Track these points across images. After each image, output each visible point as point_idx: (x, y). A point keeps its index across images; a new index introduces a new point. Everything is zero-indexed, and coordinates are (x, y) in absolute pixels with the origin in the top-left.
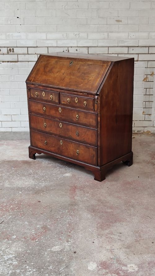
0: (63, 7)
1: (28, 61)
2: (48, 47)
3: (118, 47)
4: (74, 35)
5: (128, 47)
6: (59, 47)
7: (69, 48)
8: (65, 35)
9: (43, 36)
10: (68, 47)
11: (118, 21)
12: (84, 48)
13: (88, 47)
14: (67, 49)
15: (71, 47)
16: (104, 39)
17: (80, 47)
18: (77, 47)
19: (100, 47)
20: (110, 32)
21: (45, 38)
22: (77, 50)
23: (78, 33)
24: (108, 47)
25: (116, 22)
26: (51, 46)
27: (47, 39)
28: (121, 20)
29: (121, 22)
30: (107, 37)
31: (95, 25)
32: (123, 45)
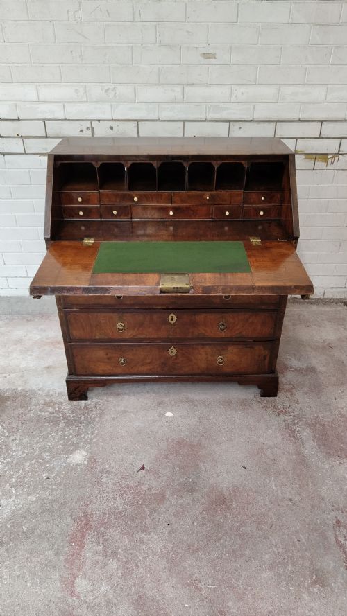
0: (71, 13)
1: (4, 154)
2: (44, 121)
3: (205, 121)
4: (102, 90)
5: (229, 121)
6: (69, 120)
7: (93, 122)
8: (81, 90)
9: (30, 92)
10: (91, 121)
11: (207, 55)
12: (129, 123)
13: (138, 121)
14: (88, 124)
15: (99, 121)
16: (174, 101)
17: (118, 120)
18: (113, 120)
19: (164, 121)
20: (188, 84)
21: (35, 99)
22: (112, 128)
23: (111, 86)
24: (184, 121)
25: (201, 58)
26: (51, 117)
27: (39, 102)
28: (215, 54)
29: (215, 58)
30: (182, 97)
31: (153, 66)
32: (218, 116)
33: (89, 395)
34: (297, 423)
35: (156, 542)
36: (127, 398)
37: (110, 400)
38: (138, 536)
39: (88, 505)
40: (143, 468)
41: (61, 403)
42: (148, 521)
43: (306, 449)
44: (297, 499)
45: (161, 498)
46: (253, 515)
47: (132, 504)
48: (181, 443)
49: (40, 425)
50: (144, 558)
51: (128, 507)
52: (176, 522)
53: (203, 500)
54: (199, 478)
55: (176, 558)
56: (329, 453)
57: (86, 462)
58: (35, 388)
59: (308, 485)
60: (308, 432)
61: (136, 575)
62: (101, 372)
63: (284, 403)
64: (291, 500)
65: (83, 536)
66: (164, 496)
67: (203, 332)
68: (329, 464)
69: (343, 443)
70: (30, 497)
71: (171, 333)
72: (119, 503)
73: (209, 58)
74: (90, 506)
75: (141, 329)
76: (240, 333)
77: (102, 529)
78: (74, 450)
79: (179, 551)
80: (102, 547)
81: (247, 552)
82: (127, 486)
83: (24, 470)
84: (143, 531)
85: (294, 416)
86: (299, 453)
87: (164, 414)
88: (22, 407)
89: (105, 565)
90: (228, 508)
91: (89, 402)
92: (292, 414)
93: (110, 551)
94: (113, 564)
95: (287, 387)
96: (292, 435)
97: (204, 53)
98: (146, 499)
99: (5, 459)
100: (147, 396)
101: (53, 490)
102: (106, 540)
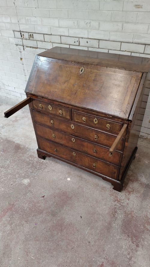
2: (61, 36)
3: (132, 43)
4: (85, 23)
5: (145, 44)
6: (70, 37)
8: (76, 22)
9: (55, 22)
10: (79, 38)
11: (138, 6)
12: (95, 40)
13: (99, 40)
14: (77, 39)
15: (82, 38)
16: (117, 31)
17: (91, 39)
18: (88, 38)
19: (112, 41)
20: (126, 22)
21: (58, 26)
22: (87, 42)
23: (88, 21)
24: (121, 42)
25: (134, 8)
26: (63, 35)
27: (59, 27)
28: (142, 5)
29: (142, 8)
30: (122, 29)
31: (109, 12)
32: (139, 41)
33: (47, 158)
34: (121, 209)
35: (27, 228)
36: (59, 165)
37: (52, 163)
38: (24, 222)
39: (16, 201)
40: (43, 197)
41: (35, 157)
42: (30, 219)
43: (114, 224)
44: (92, 243)
45: (41, 212)
46: (69, 239)
47: (30, 209)
48: (65, 194)
49: (23, 163)
50: (19, 232)
51: (28, 209)
52: (39, 225)
53: (55, 222)
54: (60, 211)
55: (29, 238)
56: (125, 232)
57: (27, 185)
58: (31, 148)
59: (102, 240)
60: (123, 216)
61: (12, 236)
62: (48, 151)
63: (122, 197)
64: (89, 242)
65: (7, 212)
66: (42, 212)
67: (87, 150)
68: (120, 236)
69: (135, 230)
70: (2, 189)
71: (73, 145)
72: (26, 206)
73: (139, 8)
74: (16, 202)
75: (61, 140)
76: (103, 157)
77: (14, 213)
78: (27, 178)
79: (32, 236)
80: (10, 219)
81: (54, 253)
82: (33, 201)
83: (7, 178)
84: (26, 221)
85: (122, 205)
86: (110, 224)
87: (67, 178)
88: (22, 154)
89: (6, 226)
90: (62, 230)
91: (45, 161)
92: (122, 204)
93: (11, 222)
94: (8, 227)
95: (130, 190)
96: (113, 213)
97: (136, 5)
98: (36, 209)
99: (5, 171)
100: (67, 168)
101: (10, 190)
102: (13, 217)
